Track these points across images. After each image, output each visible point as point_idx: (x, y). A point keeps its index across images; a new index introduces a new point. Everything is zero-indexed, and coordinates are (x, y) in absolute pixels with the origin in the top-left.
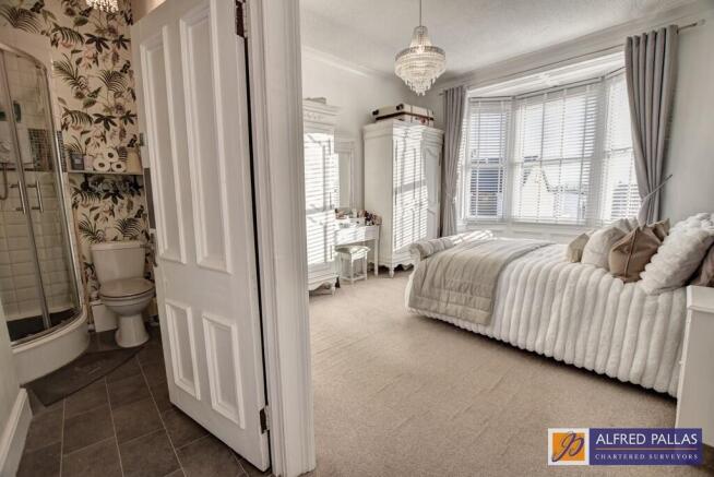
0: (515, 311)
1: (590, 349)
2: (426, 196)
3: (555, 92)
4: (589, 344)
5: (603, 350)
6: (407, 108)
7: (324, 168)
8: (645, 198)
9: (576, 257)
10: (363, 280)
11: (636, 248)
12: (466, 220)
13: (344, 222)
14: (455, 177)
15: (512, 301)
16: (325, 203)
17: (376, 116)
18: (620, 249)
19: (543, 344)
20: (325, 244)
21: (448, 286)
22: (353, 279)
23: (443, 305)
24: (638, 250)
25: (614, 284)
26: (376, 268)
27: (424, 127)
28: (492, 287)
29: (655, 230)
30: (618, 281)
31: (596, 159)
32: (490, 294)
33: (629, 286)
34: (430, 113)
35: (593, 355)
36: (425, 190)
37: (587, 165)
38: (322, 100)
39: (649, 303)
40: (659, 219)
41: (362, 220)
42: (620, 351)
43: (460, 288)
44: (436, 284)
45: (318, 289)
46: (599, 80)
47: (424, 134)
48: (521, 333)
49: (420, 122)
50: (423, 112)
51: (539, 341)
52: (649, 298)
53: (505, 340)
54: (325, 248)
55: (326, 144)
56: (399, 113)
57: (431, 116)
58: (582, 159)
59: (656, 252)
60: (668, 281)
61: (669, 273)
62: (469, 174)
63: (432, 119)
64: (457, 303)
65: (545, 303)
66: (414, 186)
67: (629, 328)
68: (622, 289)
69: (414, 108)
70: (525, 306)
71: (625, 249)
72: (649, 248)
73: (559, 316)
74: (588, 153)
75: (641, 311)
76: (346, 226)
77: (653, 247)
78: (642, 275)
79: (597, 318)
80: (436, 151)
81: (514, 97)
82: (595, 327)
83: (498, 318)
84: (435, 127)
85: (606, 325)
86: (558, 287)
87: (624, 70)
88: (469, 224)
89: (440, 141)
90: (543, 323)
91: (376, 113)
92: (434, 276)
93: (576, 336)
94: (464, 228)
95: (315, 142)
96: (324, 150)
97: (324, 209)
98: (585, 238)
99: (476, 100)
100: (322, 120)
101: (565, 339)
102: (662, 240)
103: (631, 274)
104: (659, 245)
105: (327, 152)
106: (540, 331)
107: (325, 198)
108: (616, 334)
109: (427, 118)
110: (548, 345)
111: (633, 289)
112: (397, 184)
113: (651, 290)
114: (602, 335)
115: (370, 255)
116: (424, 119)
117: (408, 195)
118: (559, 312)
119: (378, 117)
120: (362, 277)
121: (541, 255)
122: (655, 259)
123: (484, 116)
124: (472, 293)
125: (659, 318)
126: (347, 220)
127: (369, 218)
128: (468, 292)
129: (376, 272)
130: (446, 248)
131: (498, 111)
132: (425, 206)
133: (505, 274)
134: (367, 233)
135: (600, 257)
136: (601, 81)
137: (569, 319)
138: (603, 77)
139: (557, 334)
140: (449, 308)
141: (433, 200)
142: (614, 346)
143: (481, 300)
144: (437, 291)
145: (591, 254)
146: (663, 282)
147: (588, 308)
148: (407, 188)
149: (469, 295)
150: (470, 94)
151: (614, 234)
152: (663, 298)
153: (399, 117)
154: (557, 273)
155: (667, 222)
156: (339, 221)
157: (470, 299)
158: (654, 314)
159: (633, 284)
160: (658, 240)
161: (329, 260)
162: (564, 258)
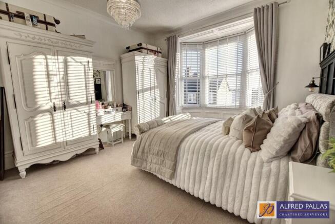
0: (187, 170)
1: (230, 199)
2: (158, 94)
3: (223, 40)
4: (230, 195)
5: (237, 200)
6: (144, 45)
7: (85, 78)
8: (266, 95)
9: (227, 132)
10: (121, 143)
11: (257, 129)
12: (182, 106)
13: (107, 110)
14: (174, 84)
15: (186, 164)
16: (87, 99)
17: (128, 50)
18: (248, 129)
19: (203, 194)
20: (89, 124)
21: (152, 152)
22: (113, 143)
23: (149, 164)
24: (259, 130)
25: (245, 152)
26: (130, 136)
27: (156, 57)
28: (175, 153)
29: (270, 115)
30: (247, 151)
31: (243, 74)
32: (173, 158)
33: (254, 154)
34: (159, 49)
35: (232, 203)
36: (158, 91)
37: (239, 78)
38: (83, 37)
39: (265, 169)
40: (273, 107)
41: (120, 109)
42: (249, 201)
43: (158, 154)
44: (146, 151)
45: (85, 152)
46: (243, 33)
47: (155, 61)
48: (191, 186)
49: (153, 53)
50: (155, 48)
51: (201, 191)
52: (265, 165)
53: (182, 188)
54: (89, 127)
55: (86, 64)
56: (139, 48)
57: (159, 50)
58: (237, 75)
59: (269, 131)
60: (277, 153)
61: (278, 147)
62: (183, 82)
63: (160, 53)
64: (156, 164)
65: (204, 165)
66: (151, 89)
67: (253, 186)
68: (249, 157)
69: (148, 46)
70: (193, 167)
71: (251, 130)
72: (265, 129)
73: (212, 176)
74: (240, 71)
75: (260, 173)
76: (109, 112)
77: (267, 127)
78: (262, 146)
79: (234, 177)
80: (164, 70)
81: (203, 42)
82: (233, 184)
83: (178, 174)
84: (162, 57)
85: (240, 183)
86: (212, 155)
87: (254, 28)
88: (183, 109)
89: (166, 64)
90: (203, 179)
91: (128, 48)
92: (144, 146)
93: (222, 189)
94: (181, 111)
95: (77, 62)
96: (85, 68)
97: (87, 103)
98: (231, 120)
99: (184, 44)
100: (81, 49)
101: (216, 191)
102: (273, 121)
103: (255, 146)
104: (272, 126)
105: (86, 69)
106: (202, 184)
107: (87, 97)
108: (246, 190)
109: (157, 52)
110: (206, 194)
111: (256, 158)
112: (139, 87)
113: (266, 158)
114: (238, 189)
115: (125, 128)
116: (155, 52)
117: (147, 94)
118: (212, 171)
119: (129, 50)
120: (120, 141)
121: (209, 130)
122: (269, 136)
123: (189, 53)
124: (164, 158)
125: (272, 179)
126: (110, 109)
127: (125, 107)
128: (162, 156)
129: (130, 138)
130: (158, 126)
131: (196, 50)
132: (158, 99)
133: (183, 145)
134: (122, 116)
135: (238, 133)
136: (244, 34)
137: (217, 178)
138: (245, 32)
139: (211, 188)
140: (152, 166)
141: (163, 97)
142: (244, 198)
143: (169, 163)
144: (146, 154)
145: (234, 130)
146: (274, 153)
147: (229, 170)
148: (146, 90)
149: (162, 158)
150: (180, 40)
151: (246, 118)
152: (274, 165)
153: (139, 50)
154: (212, 145)
155: (277, 109)
156: (104, 110)
157: (163, 161)
158: (268, 177)
159: (256, 153)
160: (270, 122)
161: (93, 134)
162: (221, 132)
